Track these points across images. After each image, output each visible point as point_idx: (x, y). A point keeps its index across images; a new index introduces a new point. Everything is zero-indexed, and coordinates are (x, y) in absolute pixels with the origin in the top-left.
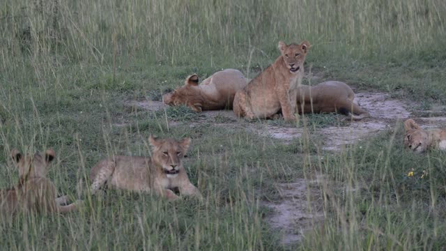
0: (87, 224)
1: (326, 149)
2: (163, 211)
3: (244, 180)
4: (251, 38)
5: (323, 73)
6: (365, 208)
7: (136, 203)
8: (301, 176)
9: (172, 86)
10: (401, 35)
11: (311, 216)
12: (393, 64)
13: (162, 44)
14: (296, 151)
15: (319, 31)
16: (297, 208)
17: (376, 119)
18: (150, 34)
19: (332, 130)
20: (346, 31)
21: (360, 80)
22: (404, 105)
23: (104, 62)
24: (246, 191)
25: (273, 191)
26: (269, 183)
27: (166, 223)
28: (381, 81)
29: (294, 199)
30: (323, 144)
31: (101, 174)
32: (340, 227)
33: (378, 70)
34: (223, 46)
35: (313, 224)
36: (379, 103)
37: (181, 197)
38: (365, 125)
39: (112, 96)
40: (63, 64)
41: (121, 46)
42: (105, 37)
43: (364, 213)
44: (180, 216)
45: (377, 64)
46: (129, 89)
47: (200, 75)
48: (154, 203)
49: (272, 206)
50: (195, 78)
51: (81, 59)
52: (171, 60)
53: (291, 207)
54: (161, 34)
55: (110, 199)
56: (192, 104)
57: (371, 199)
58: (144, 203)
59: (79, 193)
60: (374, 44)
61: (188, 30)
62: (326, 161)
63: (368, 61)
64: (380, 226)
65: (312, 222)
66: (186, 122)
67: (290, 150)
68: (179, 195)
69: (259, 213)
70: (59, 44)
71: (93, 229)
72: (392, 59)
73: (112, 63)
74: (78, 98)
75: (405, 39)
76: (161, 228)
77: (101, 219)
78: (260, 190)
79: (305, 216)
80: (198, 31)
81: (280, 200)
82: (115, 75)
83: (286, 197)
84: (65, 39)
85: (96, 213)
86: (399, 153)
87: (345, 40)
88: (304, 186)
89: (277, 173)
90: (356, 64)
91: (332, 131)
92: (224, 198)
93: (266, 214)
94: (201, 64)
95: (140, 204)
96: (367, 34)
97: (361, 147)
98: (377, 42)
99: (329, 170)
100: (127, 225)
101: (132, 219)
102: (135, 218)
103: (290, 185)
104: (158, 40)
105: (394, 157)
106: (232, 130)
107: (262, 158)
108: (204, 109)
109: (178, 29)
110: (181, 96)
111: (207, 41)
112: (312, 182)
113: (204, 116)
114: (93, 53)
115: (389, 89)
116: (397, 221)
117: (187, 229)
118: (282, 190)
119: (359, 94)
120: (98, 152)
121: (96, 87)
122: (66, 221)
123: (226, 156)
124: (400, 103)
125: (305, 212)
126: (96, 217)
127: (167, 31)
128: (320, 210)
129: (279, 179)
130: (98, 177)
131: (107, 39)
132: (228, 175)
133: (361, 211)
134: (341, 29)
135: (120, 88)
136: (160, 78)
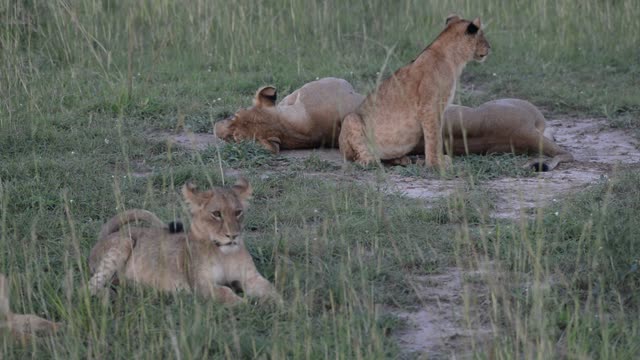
0: (84, 348)
1: (497, 216)
2: (214, 323)
3: (356, 270)
4: (368, 25)
5: (492, 84)
6: (565, 318)
7: (168, 310)
8: (453, 264)
9: (230, 108)
10: (629, 19)
11: (470, 332)
12: (614, 69)
13: (213, 35)
14: (444, 220)
15: (486, 11)
16: (446, 318)
17: (584, 165)
18: (191, 18)
19: (507, 182)
20: (532, 12)
21: (555, 96)
22: (633, 141)
23: (112, 65)
24: (358, 289)
25: (405, 289)
26: (397, 274)
27: (220, 345)
28: (593, 98)
29: (439, 303)
30: (491, 207)
31: (106, 260)
32: (521, 352)
33: (588, 79)
34: (319, 38)
35: (473, 346)
36: (589, 138)
37: (245, 300)
38: (564, 175)
39: (127, 125)
40: (40, 69)
41: (141, 39)
42: (115, 24)
43: (563, 327)
44: (243, 332)
45: (585, 70)
46: (154, 113)
47: (281, 89)
48: (198, 309)
49: (404, 315)
50: (271, 93)
51: (73, 60)
52: (228, 63)
53: (436, 317)
54: (211, 19)
55: (123, 304)
56: (265, 137)
57: (573, 304)
58: (182, 310)
59: (69, 293)
60: (582, 35)
61: (257, 11)
62: (495, 237)
63: (570, 63)
64: (590, 350)
65: (473, 343)
66: (254, 169)
67: (434, 219)
68: (242, 296)
69: (381, 327)
70: (34, 35)
71: (93, 356)
72: (613, 61)
73: (126, 67)
74: (66, 128)
75: (635, 25)
76: (212, 352)
77: (107, 338)
78: (382, 288)
79: (460, 333)
80: (276, 12)
81: (416, 304)
82: (130, 89)
83: (427, 300)
84: (44, 25)
85: (99, 327)
86: (624, 222)
87: (529, 27)
88: (458, 281)
89: (412, 258)
90: (548, 68)
91: (508, 186)
92: (320, 302)
93: (393, 328)
94: (281, 70)
95: (175, 312)
96: (567, 17)
97: (557, 213)
98: (585, 31)
99: (503, 252)
100: (152, 347)
101: (161, 339)
102: (166, 336)
103: (435, 278)
104: (206, 27)
105: (615, 230)
106: (335, 184)
107: (385, 232)
108: (284, 148)
109: (241, 8)
110: (246, 124)
111: (291, 30)
112: (472, 273)
113: (286, 160)
114: (92, 50)
115: (605, 112)
116: (619, 342)
117: (256, 355)
118: (420, 286)
119: (555, 122)
120: (101, 221)
121: (98, 109)
122: (47, 342)
123: (325, 228)
124: (625, 137)
125: (460, 326)
126: (98, 334)
127: (222, 13)
128: (486, 322)
129: (415, 268)
130: (102, 264)
131: (118, 26)
132: (327, 261)
133: (559, 324)
134: (523, 8)
135: (140, 111)
136: (211, 93)
